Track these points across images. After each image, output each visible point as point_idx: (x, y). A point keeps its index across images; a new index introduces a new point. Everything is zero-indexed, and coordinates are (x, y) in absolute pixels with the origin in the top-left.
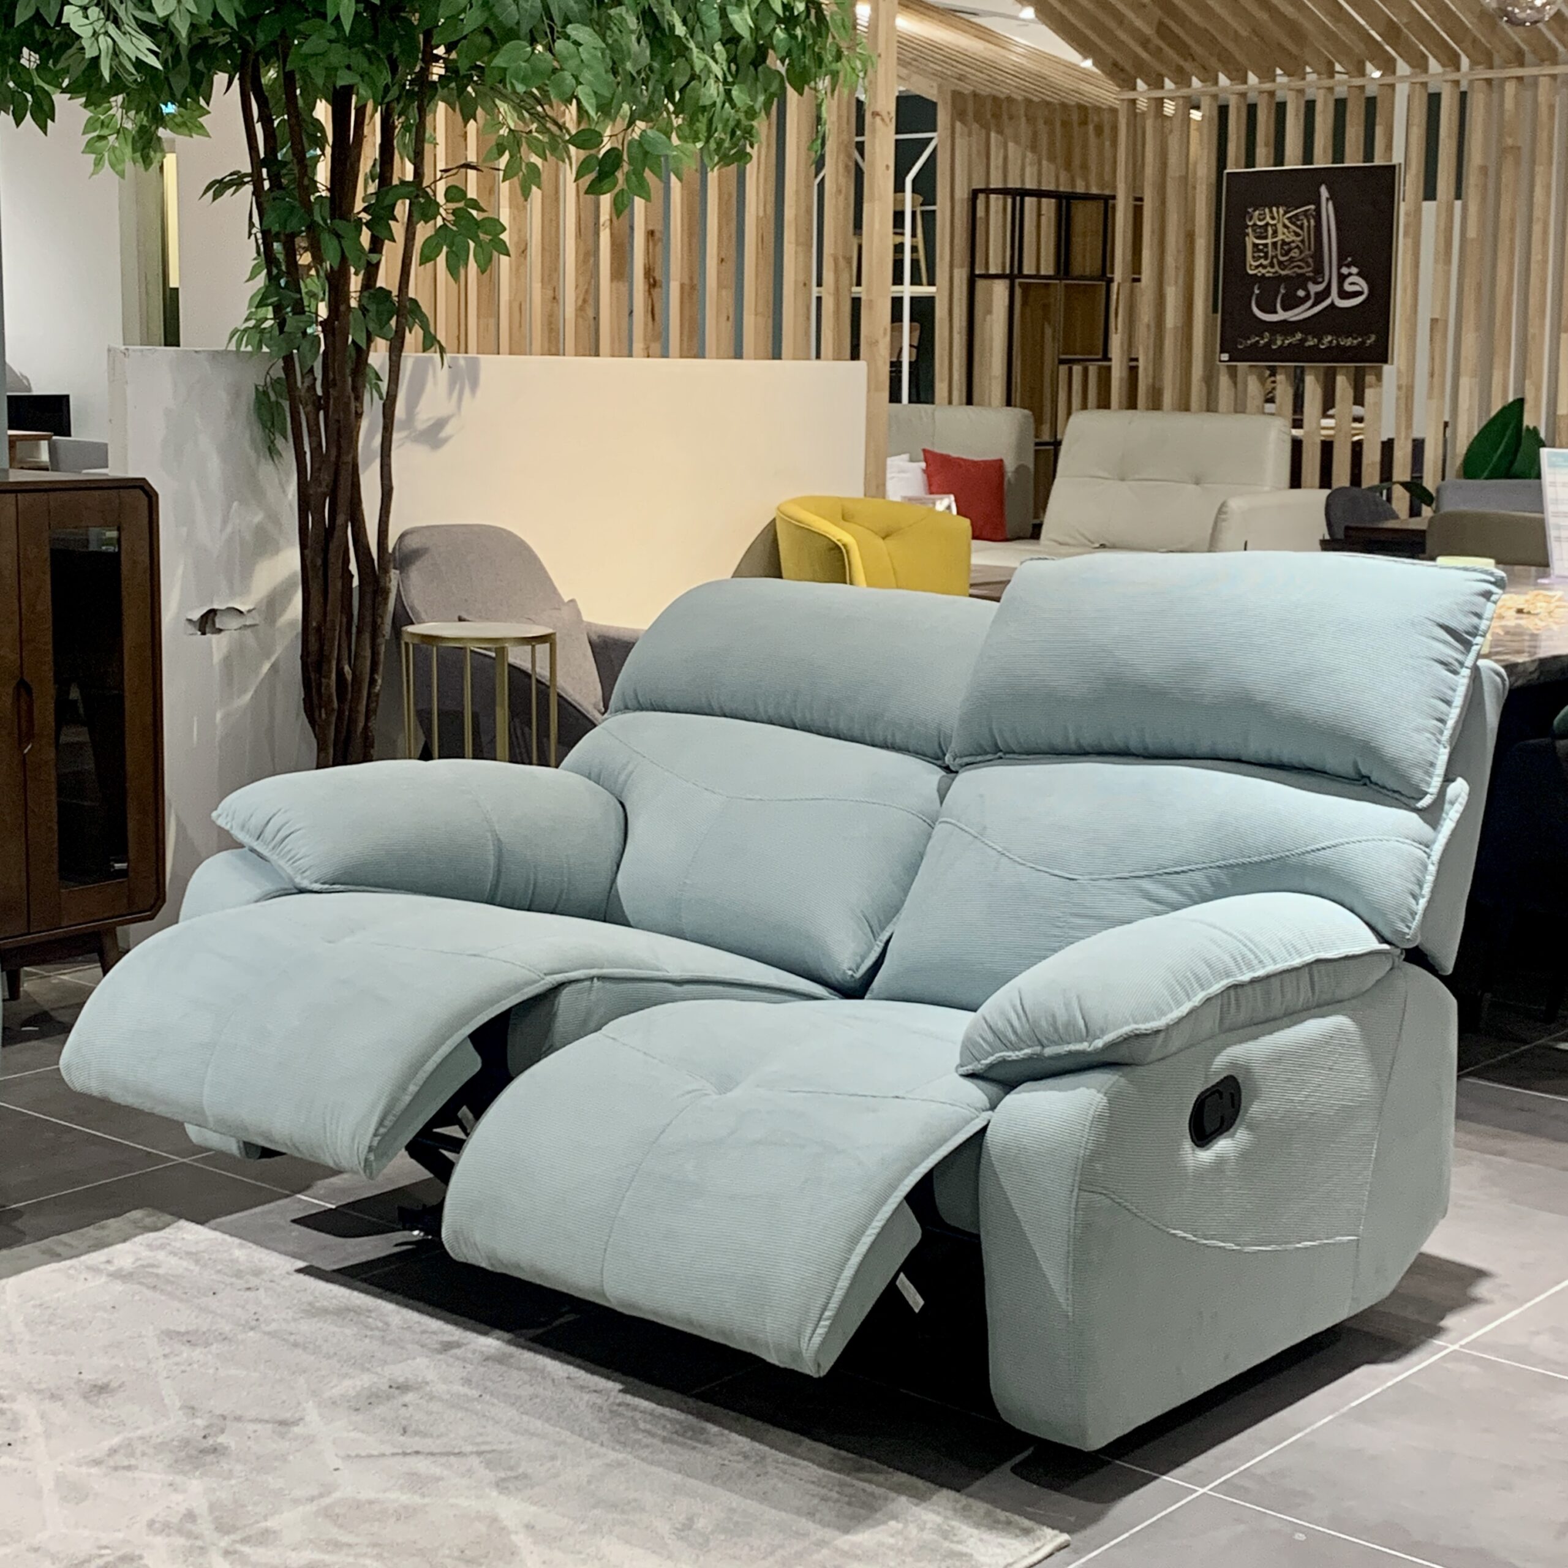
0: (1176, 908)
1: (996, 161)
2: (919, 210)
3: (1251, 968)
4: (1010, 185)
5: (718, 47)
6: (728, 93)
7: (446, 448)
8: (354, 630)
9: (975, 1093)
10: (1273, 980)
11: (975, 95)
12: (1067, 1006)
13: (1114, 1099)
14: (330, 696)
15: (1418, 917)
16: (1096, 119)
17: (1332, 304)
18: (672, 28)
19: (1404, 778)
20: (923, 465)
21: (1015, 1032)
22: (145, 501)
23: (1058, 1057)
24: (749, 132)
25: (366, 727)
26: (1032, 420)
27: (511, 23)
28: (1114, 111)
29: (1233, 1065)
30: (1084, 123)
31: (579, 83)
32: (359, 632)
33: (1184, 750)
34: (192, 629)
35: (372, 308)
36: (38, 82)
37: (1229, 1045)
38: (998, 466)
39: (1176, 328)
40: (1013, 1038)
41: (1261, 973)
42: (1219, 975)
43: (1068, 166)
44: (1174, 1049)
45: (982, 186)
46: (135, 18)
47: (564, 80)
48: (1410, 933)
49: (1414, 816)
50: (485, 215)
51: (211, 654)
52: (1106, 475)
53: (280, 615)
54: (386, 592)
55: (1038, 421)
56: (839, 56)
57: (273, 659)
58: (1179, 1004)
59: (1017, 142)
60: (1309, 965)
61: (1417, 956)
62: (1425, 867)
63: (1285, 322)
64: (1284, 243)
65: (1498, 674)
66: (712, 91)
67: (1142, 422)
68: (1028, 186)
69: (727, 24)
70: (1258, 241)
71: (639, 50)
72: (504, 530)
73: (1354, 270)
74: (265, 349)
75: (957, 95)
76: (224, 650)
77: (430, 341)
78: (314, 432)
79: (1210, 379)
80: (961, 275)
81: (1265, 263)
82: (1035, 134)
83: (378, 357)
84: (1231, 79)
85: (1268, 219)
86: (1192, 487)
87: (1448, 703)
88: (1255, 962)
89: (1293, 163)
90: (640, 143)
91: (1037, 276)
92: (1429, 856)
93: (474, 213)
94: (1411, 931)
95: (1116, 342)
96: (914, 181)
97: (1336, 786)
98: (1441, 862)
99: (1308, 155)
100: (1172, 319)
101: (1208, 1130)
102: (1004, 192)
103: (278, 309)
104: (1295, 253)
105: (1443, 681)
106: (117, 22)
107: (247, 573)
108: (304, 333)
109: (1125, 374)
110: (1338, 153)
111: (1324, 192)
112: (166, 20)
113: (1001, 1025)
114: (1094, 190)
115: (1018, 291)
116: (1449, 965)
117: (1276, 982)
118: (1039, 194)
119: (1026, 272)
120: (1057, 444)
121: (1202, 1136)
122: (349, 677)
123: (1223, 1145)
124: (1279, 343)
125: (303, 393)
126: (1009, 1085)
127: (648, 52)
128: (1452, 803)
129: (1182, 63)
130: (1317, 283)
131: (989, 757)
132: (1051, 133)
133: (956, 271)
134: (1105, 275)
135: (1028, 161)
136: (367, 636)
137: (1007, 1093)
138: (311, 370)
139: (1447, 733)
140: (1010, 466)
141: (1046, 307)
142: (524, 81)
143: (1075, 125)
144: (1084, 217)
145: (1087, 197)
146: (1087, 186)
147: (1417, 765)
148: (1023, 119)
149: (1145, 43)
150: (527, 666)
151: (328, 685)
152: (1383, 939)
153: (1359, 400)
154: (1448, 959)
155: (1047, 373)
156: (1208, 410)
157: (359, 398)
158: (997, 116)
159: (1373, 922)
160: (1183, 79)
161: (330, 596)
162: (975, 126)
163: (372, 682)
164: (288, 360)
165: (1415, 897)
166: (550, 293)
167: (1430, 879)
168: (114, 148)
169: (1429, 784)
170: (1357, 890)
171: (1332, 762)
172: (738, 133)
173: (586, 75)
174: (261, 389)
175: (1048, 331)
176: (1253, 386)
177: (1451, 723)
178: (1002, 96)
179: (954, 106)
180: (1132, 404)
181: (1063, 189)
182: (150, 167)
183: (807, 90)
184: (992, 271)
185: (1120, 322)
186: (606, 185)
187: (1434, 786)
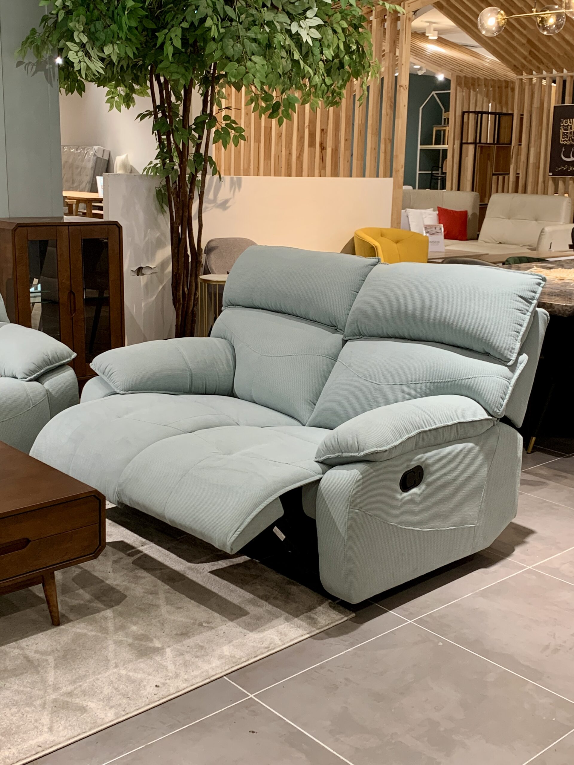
0: (415, 398)
1: (472, 101)
3: (430, 425)
4: (477, 110)
5: (320, 63)
6: (324, 80)
7: (229, 210)
8: (189, 275)
9: (318, 467)
10: (439, 430)
11: (465, 77)
12: (353, 439)
13: (365, 475)
14: (180, 299)
15: (503, 407)
16: (511, 85)
19: (502, 354)
20: (437, 212)
21: (333, 446)
22: (117, 229)
23: (347, 457)
25: (193, 309)
26: (479, 196)
27: (230, 56)
28: (513, 83)
29: (420, 461)
30: (507, 87)
31: (255, 77)
32: (191, 276)
33: (424, 338)
34: (133, 274)
35: (196, 160)
37: (419, 454)
38: (466, 212)
39: (533, 163)
40: (332, 449)
41: (434, 427)
42: (415, 428)
43: (500, 103)
44: (393, 456)
45: (467, 110)
46: (98, 55)
47: (249, 76)
48: (500, 413)
49: (506, 368)
50: (238, 126)
51: (140, 283)
52: (502, 217)
53: (166, 270)
54: (201, 262)
55: (482, 196)
57: (163, 284)
58: (397, 440)
59: (481, 93)
60: (457, 424)
61: (506, 420)
62: (508, 388)
63: (573, 161)
65: (545, 314)
66: (316, 80)
67: (519, 198)
68: (484, 110)
69: (322, 52)
70: (564, 131)
71: (286, 65)
72: (249, 240)
74: (158, 174)
75: (458, 78)
76: (145, 281)
77: (216, 172)
80: (457, 143)
81: (567, 139)
82: (488, 91)
84: (557, 71)
85: (569, 123)
86: (535, 222)
87: (521, 325)
88: (432, 423)
90: (287, 99)
91: (486, 143)
92: (510, 383)
93: (234, 125)
94: (501, 412)
95: (512, 167)
97: (477, 355)
98: (514, 386)
100: (532, 160)
101: (408, 486)
102: (475, 112)
105: (520, 317)
107: (154, 254)
108: (173, 168)
109: (515, 180)
112: (109, 56)
114: (509, 112)
115: (478, 150)
116: (520, 424)
118: (488, 113)
119: (482, 142)
121: (405, 488)
122: (187, 293)
123: (415, 491)
124: (571, 169)
125: (172, 190)
126: (330, 467)
127: (290, 66)
128: (521, 364)
129: (540, 66)
131: (358, 337)
132: (494, 91)
134: (510, 143)
135: (485, 101)
136: (193, 278)
137: (329, 469)
138: (176, 182)
139: (520, 337)
140: (470, 213)
141: (489, 155)
142: (234, 77)
143: (504, 88)
145: (506, 114)
146: (507, 110)
147: (508, 349)
148: (484, 86)
149: (525, 58)
151: (179, 295)
152: (489, 414)
154: (520, 420)
155: (488, 179)
156: (544, 194)
157: (193, 193)
158: (473, 85)
159: (486, 407)
160: (539, 71)
161: (180, 263)
162: (465, 89)
163: (195, 294)
164: (167, 178)
165: (503, 399)
166: (288, 152)
167: (509, 392)
168: (117, 101)
169: (512, 356)
170: (480, 395)
171: (476, 347)
172: (335, 94)
173: (258, 75)
174: (157, 189)
176: (561, 185)
177: (522, 333)
178: (476, 77)
179: (457, 81)
180: (516, 191)
181: (498, 111)
182: (128, 106)
183: (359, 78)
184: (469, 141)
185: (513, 161)
186: (275, 115)
187: (514, 356)
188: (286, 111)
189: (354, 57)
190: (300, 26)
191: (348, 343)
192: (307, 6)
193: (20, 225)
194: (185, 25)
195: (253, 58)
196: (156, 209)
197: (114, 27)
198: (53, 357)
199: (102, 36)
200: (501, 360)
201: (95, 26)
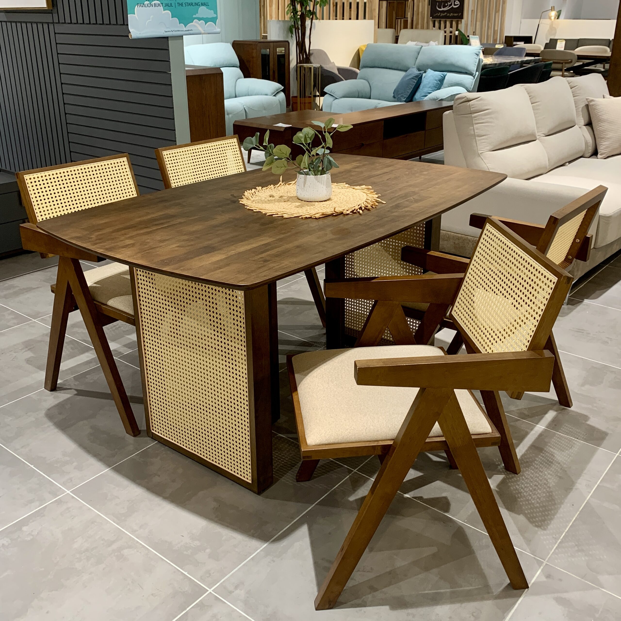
17: (452, 7)
22: (288, 44)
49: (472, 77)
63: (443, 10)
77: (317, 19)
78: (298, 34)
79: (428, 22)
98: (475, 82)
100: (420, 10)
103: (293, 14)
105: (476, 60)
108: (297, 17)
109: (411, 21)
124: (442, 15)
128: (476, 75)
138: (298, 24)
139: (476, 66)
141: (393, 7)
147: (472, 70)
156: (428, 29)
157: (306, 28)
167: (473, 84)
175: (394, 12)
185: (410, 10)
187: (475, 73)
200: (471, 74)
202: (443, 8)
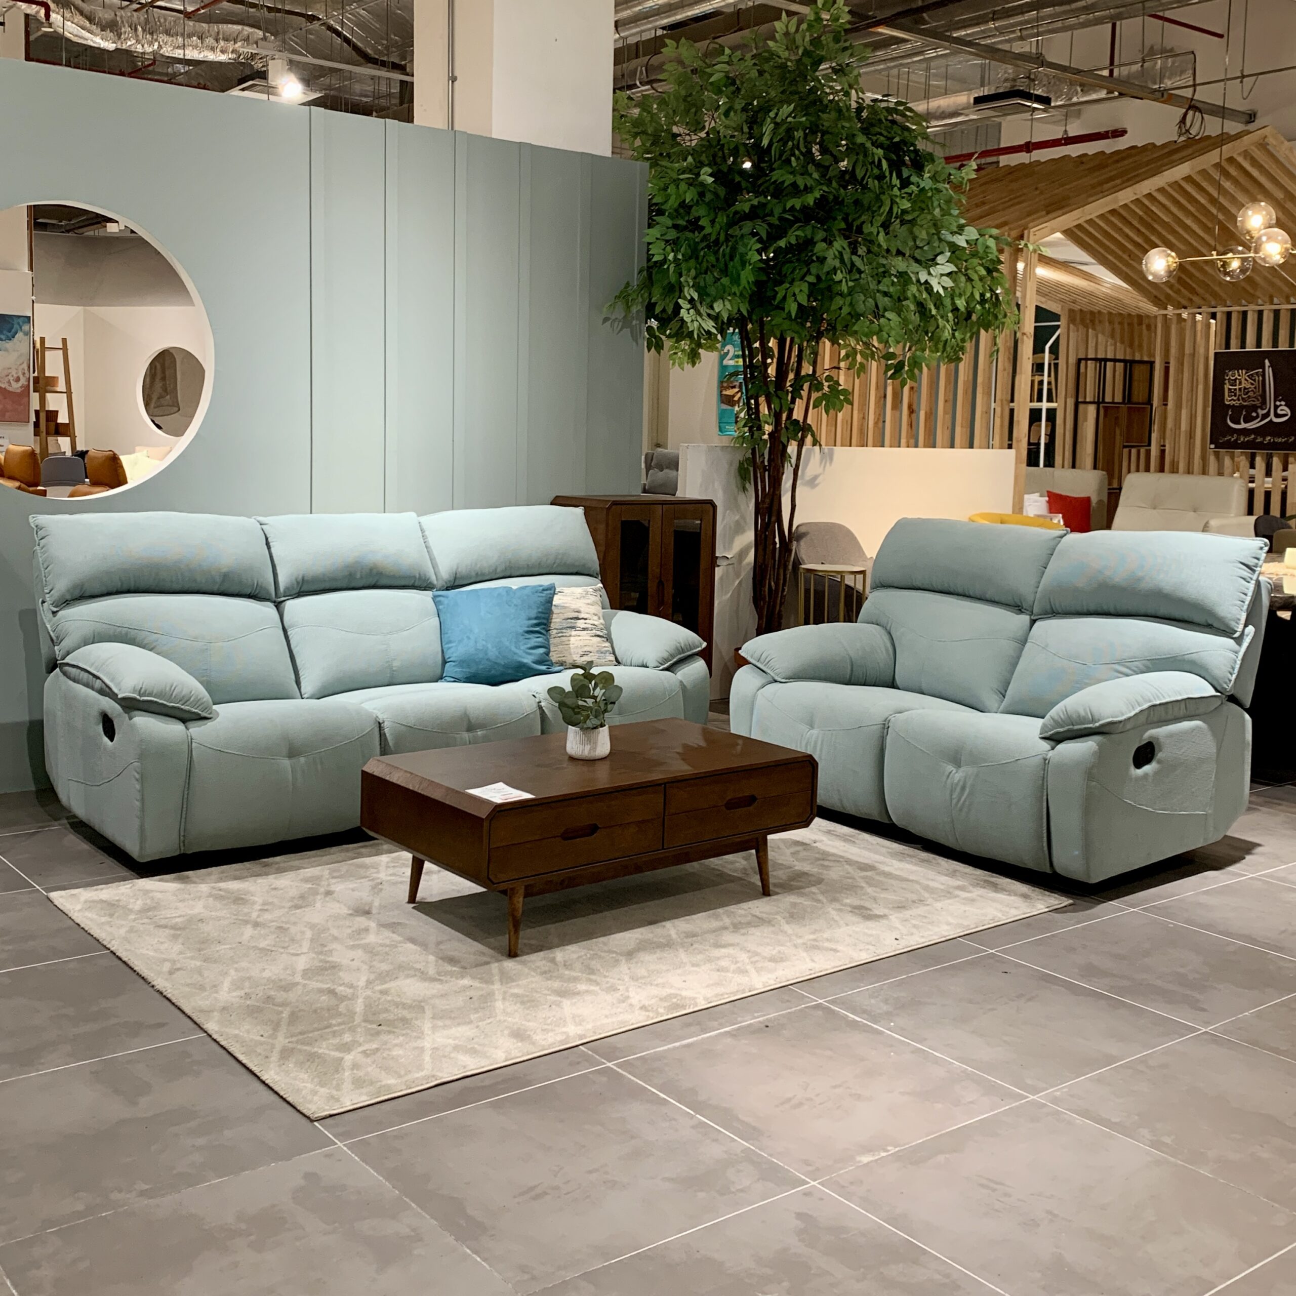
1: (1091, 344)
2: (1052, 362)
3: (1160, 699)
4: (1099, 357)
5: (950, 315)
6: (953, 334)
7: (817, 489)
8: (776, 567)
9: (1045, 745)
11: (1081, 311)
12: (1085, 710)
13: (1100, 746)
14: (765, 596)
15: (1232, 682)
17: (1271, 420)
18: (930, 311)
19: (1227, 625)
20: (1047, 499)
21: (1062, 721)
22: (711, 509)
23: (1080, 730)
24: (962, 349)
25: (780, 609)
26: (1107, 476)
27: (861, 312)
28: (1155, 319)
29: (1151, 737)
32: (779, 568)
35: (791, 428)
36: (657, 334)
37: (1150, 729)
38: (1088, 500)
39: (1186, 431)
40: (1061, 723)
41: (1164, 701)
42: (1147, 701)
43: (1131, 345)
44: (1127, 729)
45: (1084, 357)
46: (708, 313)
49: (1232, 641)
50: (842, 388)
52: (1143, 505)
53: (745, 560)
54: (791, 550)
55: (1110, 476)
56: (1005, 316)
57: (740, 579)
58: (1130, 712)
59: (1103, 334)
60: (1185, 700)
61: (1232, 699)
62: (1235, 662)
63: (1245, 429)
64: (1245, 388)
65: (1267, 583)
66: (947, 334)
67: (1166, 479)
68: (1109, 357)
69: (953, 303)
70: (1231, 387)
71: (915, 319)
72: (842, 526)
73: (1283, 403)
74: (745, 445)
75: (1071, 311)
76: (720, 574)
77: (815, 442)
78: (763, 481)
79: (1204, 458)
80: (1071, 402)
81: (1235, 398)
82: (1113, 330)
83: (792, 449)
85: (1237, 376)
86: (1192, 513)
87: (1246, 594)
88: (1162, 697)
89: (1250, 347)
90: (913, 358)
91: (1113, 403)
92: (1237, 657)
93: (837, 387)
94: (1230, 688)
95: (1154, 436)
96: (1050, 348)
97: (1197, 628)
98: (1243, 659)
99: (1259, 344)
100: (1184, 426)
101: (1141, 762)
102: (1095, 359)
103: (750, 430)
104: (1251, 394)
105: (1243, 585)
106: (700, 315)
107: (732, 540)
108: (761, 439)
109: (1158, 454)
110: (1275, 343)
111: (1267, 362)
112: (718, 313)
113: (1056, 717)
114: (1146, 359)
115: (1102, 410)
116: (1248, 704)
117: (1170, 706)
118: (1115, 360)
119: (1107, 400)
120: (1120, 489)
121: (1139, 763)
122: (774, 588)
123: (1147, 768)
124: (1242, 440)
125: (759, 464)
126: (1059, 741)
127: (919, 319)
128: (1247, 636)
129: (1193, 297)
130: (1262, 409)
131: (1050, 616)
132: (1122, 329)
133: (1068, 400)
134: (1149, 402)
135: (1109, 343)
137: (1058, 745)
138: (763, 455)
139: (1245, 607)
140: (1094, 500)
141: (1117, 418)
143: (1136, 325)
144: (1139, 372)
145: (1141, 362)
146: (1142, 356)
147: (1233, 620)
148: (1107, 322)
149: (1171, 287)
150: (852, 585)
151: (764, 591)
152: (1217, 690)
153: (1285, 469)
154: (1247, 701)
155: (1117, 452)
156: (1189, 473)
157: (783, 467)
158: (1092, 321)
159: (1213, 684)
160: (1192, 304)
161: (766, 552)
162: (1081, 327)
163: (783, 590)
164: (754, 450)
165: (1231, 674)
167: (1237, 666)
169: (1238, 627)
170: (1207, 670)
171: (1197, 618)
172: (957, 349)
173: (893, 333)
174: (741, 462)
175: (1118, 431)
176: (1227, 461)
177: (1247, 603)
178: (1096, 311)
179: (1070, 317)
180: (1161, 469)
181: (1128, 358)
182: (694, 364)
183: (990, 330)
184: (1088, 400)
185: (1156, 427)
186: (897, 375)
187: (1240, 628)
188: (911, 370)
189: (987, 306)
190: (930, 274)
191: (1037, 624)
192: (938, 251)
193: (615, 503)
194: (811, 279)
195: (887, 314)
196: (737, 487)
197: (725, 281)
198: (685, 645)
199: (712, 291)
200: (1227, 632)
201: (705, 280)
202: (1245, 422)
